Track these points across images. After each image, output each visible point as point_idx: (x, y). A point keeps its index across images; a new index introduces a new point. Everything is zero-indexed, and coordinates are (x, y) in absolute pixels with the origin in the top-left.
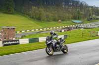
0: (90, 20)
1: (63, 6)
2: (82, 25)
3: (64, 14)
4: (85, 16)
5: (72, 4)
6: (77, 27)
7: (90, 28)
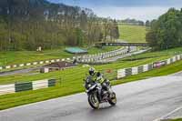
0: (101, 46)
1: (47, 19)
2: (85, 58)
3: (49, 34)
4: (91, 38)
5: (63, 13)
6: (75, 61)
7: (100, 64)
